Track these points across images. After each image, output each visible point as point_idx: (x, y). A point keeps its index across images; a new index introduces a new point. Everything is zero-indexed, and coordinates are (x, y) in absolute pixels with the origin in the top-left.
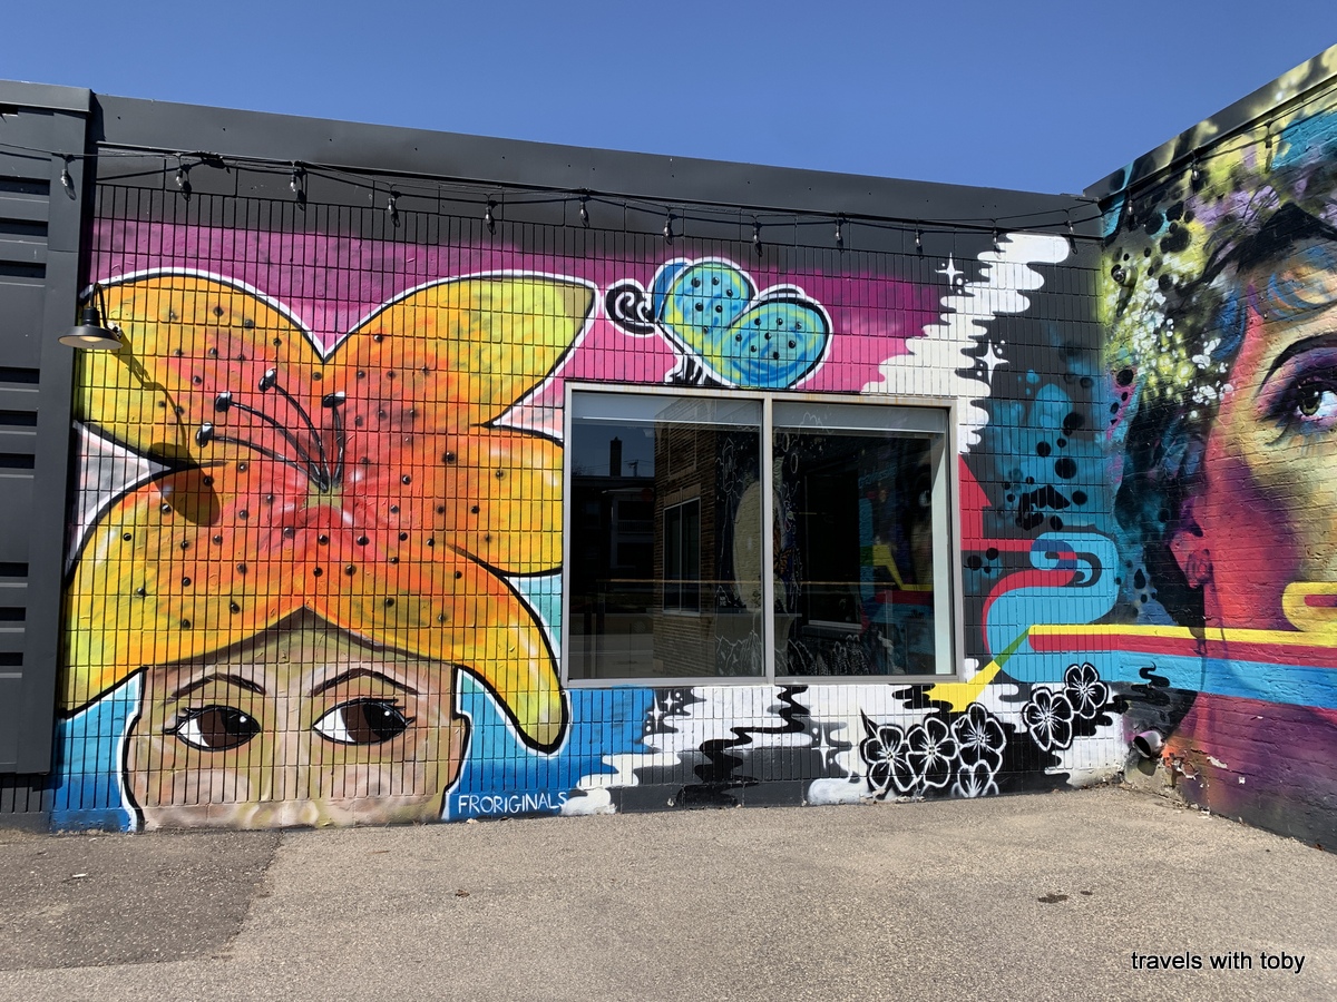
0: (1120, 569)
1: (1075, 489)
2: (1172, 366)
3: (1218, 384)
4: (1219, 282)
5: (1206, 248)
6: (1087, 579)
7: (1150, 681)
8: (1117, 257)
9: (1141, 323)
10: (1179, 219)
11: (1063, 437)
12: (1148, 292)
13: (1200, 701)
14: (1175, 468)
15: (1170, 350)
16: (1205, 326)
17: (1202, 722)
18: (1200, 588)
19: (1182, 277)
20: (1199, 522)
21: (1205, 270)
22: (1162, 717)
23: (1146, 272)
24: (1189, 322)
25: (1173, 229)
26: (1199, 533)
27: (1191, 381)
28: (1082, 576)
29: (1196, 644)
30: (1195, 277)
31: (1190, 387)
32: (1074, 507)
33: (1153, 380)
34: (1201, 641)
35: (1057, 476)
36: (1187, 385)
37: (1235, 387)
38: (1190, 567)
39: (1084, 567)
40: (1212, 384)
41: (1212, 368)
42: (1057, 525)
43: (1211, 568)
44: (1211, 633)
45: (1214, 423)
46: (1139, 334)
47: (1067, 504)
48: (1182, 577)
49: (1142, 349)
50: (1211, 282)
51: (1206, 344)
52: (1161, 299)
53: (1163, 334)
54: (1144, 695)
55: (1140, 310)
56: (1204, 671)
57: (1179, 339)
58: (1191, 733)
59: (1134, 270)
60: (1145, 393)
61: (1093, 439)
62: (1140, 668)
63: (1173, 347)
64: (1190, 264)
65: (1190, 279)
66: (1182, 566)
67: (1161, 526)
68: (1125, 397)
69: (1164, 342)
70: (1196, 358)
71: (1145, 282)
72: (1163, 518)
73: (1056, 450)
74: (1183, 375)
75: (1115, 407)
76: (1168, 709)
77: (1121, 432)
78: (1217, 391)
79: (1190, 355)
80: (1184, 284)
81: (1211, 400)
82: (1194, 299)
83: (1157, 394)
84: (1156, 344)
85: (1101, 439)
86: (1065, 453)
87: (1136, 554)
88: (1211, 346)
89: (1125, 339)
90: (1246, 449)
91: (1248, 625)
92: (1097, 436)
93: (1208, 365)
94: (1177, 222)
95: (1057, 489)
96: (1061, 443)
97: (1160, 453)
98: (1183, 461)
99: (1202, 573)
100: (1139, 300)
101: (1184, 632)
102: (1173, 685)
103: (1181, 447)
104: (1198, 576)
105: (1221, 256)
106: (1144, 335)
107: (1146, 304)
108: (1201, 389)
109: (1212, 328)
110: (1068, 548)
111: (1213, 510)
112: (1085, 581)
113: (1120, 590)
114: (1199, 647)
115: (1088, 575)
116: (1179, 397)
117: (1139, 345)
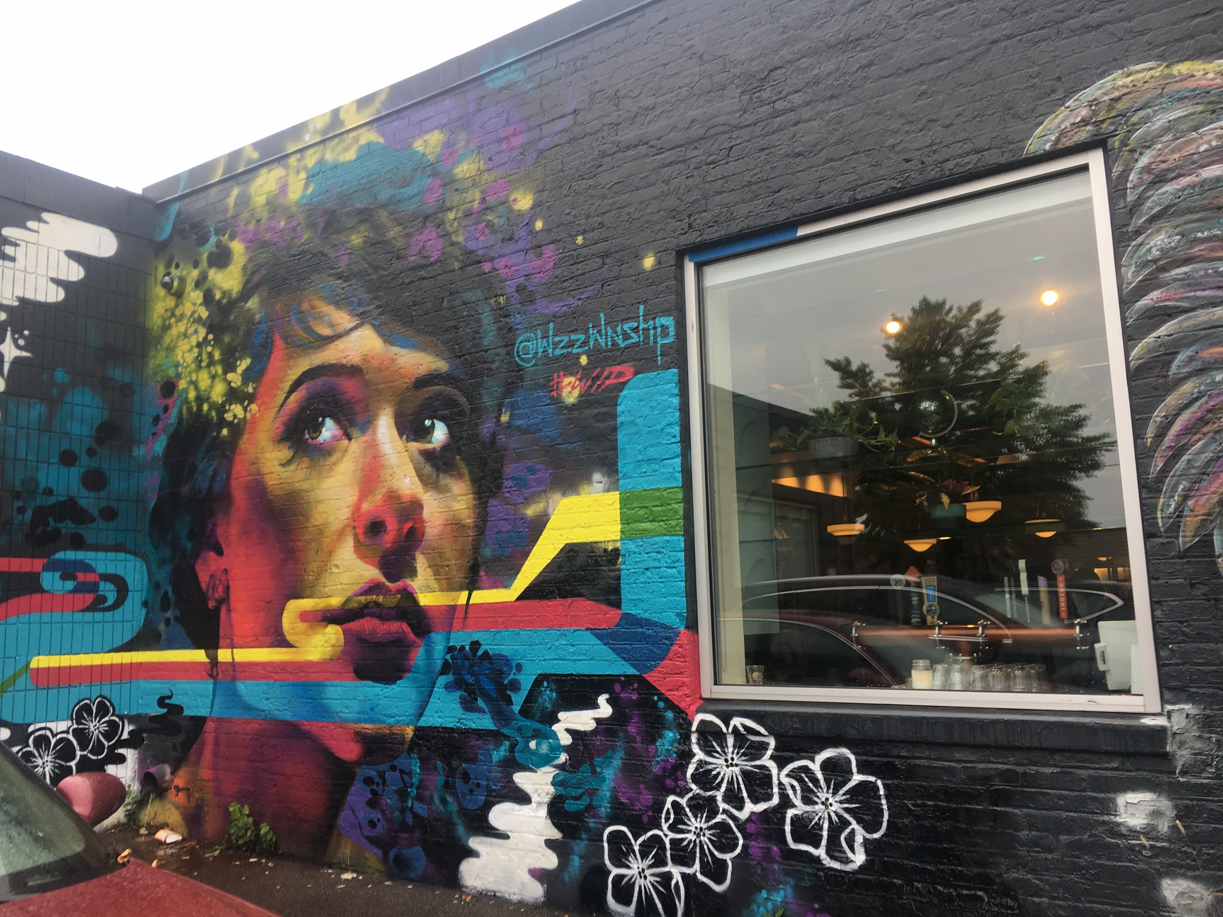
0: (148, 591)
1: (104, 504)
2: (209, 381)
3: (246, 403)
4: (253, 303)
5: (244, 268)
6: (110, 601)
7: (165, 710)
8: (168, 265)
9: (185, 335)
10: (224, 235)
11: (94, 446)
12: (194, 304)
13: (210, 726)
14: (205, 485)
15: (209, 366)
16: (238, 345)
17: (208, 749)
18: (217, 609)
19: (224, 293)
20: (221, 541)
21: (243, 290)
22: (174, 748)
23: (193, 284)
24: (227, 339)
25: (219, 244)
26: (220, 552)
27: (224, 398)
28: (104, 599)
29: (209, 667)
30: (234, 295)
31: (223, 404)
32: (102, 523)
33: (192, 395)
34: (214, 662)
35: (82, 489)
36: (220, 402)
37: (259, 408)
38: (211, 587)
39: (109, 591)
40: (242, 403)
41: (242, 388)
42: (78, 543)
43: (228, 588)
44: (224, 655)
45: (241, 442)
46: (183, 346)
47: (92, 520)
48: (203, 598)
49: (184, 361)
50: (246, 303)
51: (238, 363)
52: (204, 313)
53: (204, 349)
54: (159, 726)
55: (185, 321)
56: (214, 695)
57: (217, 356)
58: (197, 763)
59: (182, 280)
60: (185, 407)
61: (130, 451)
62: (158, 697)
63: (211, 363)
64: (231, 282)
65: (230, 297)
66: (204, 586)
67: (189, 545)
68: (166, 409)
69: (205, 356)
70: (230, 376)
71: (192, 294)
72: (190, 537)
73: (85, 461)
74: (218, 393)
75: (156, 420)
76: (180, 739)
77: (160, 446)
78: (245, 409)
79: (225, 373)
80: (225, 301)
81: (239, 419)
82: (232, 317)
83: (195, 409)
84: (197, 357)
85: (139, 452)
86: (95, 464)
87: (163, 574)
88: (243, 364)
89: (170, 349)
90: (266, 470)
91: (254, 644)
92: (135, 448)
93: (239, 384)
94: (222, 238)
95: (83, 503)
96: (91, 453)
97: (193, 469)
98: (212, 479)
99: (220, 592)
100: (186, 312)
101: (199, 656)
102: (187, 712)
103: (211, 465)
104: (217, 596)
105: (256, 278)
106: (186, 347)
107: (191, 316)
108: (233, 406)
109: (244, 349)
110: (88, 568)
111: (234, 530)
112: (106, 605)
113: (147, 614)
114: (212, 670)
115: (111, 598)
116: (214, 414)
117: (183, 357)
